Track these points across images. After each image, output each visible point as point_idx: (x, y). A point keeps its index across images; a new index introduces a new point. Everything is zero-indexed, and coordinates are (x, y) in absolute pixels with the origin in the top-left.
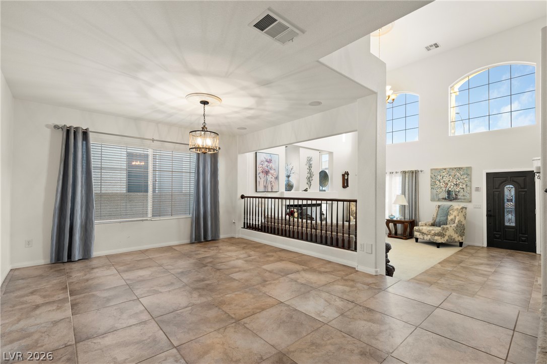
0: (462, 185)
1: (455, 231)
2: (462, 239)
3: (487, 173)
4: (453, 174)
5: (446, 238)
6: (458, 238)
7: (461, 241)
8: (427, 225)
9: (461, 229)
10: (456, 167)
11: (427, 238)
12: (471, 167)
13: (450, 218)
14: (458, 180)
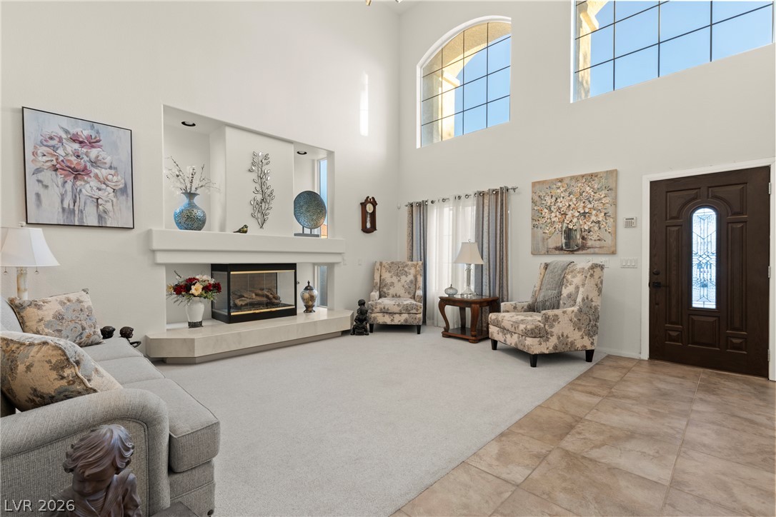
0: (597, 215)
1: (575, 325)
2: (592, 343)
3: (651, 182)
4: (576, 190)
5: (553, 341)
6: (580, 341)
7: (589, 348)
8: (519, 308)
9: (590, 319)
10: (583, 173)
11: (512, 340)
12: (616, 170)
13: (565, 292)
14: (587, 202)
